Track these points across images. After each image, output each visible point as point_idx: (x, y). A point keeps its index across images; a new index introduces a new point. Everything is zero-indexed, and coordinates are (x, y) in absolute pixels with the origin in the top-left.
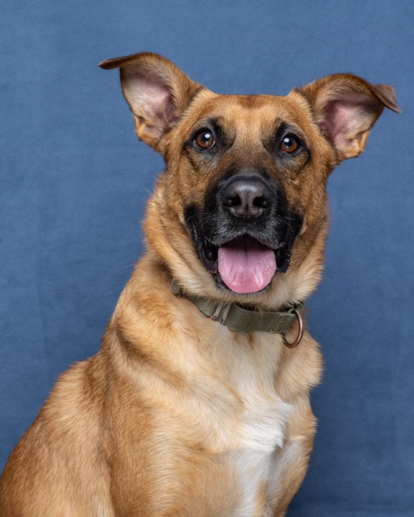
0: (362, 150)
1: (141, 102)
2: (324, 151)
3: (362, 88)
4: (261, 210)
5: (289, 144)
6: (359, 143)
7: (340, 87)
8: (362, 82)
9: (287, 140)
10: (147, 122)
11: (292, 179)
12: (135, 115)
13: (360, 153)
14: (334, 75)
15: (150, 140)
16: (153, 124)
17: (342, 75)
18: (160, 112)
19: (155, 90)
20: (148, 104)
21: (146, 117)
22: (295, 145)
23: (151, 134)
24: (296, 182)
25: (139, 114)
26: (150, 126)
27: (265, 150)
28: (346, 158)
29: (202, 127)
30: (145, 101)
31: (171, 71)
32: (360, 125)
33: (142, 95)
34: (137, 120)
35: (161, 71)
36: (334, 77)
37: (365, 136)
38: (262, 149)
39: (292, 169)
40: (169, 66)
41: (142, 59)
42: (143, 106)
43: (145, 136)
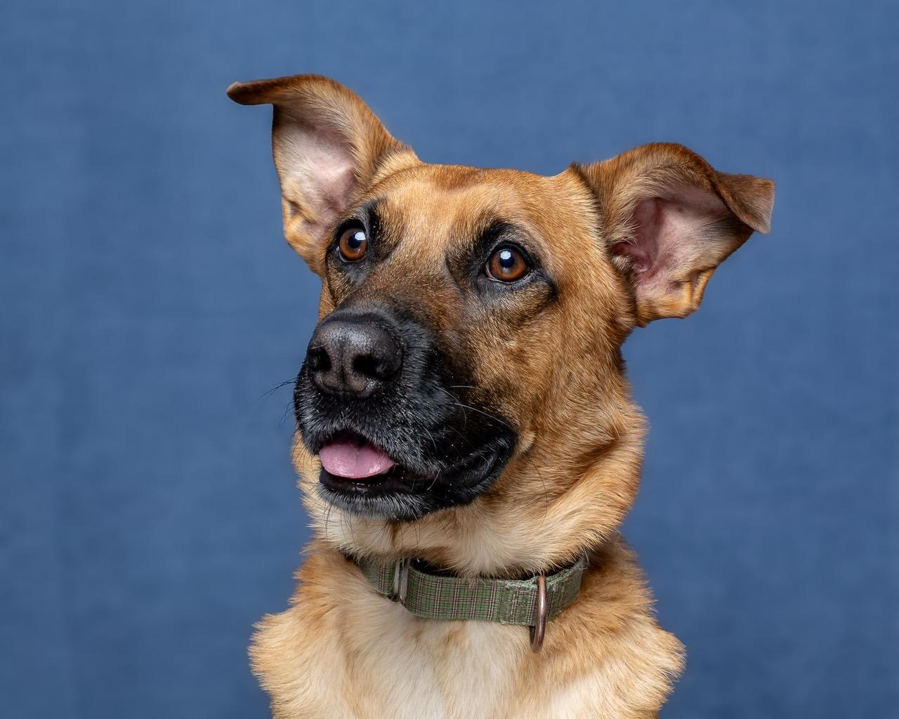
0: (695, 307)
1: (299, 174)
2: (605, 291)
3: (697, 175)
4: (372, 384)
5: (508, 264)
6: (692, 291)
7: (663, 172)
8: (698, 162)
9: (506, 255)
10: (305, 213)
11: (502, 336)
12: (285, 198)
13: (690, 312)
14: (652, 146)
15: (305, 249)
16: (316, 219)
17: (666, 145)
18: (331, 197)
19: (330, 157)
20: (311, 179)
21: (302, 203)
22: (520, 266)
23: (308, 237)
24: (513, 344)
25: (290, 195)
26: (310, 223)
27: (446, 272)
28: (657, 317)
29: (350, 217)
30: (307, 173)
31: (357, 114)
32: (696, 255)
33: (303, 163)
34: (288, 209)
35: (339, 112)
36: (651, 148)
37: (703, 279)
38: (440, 269)
39: (502, 316)
40: (354, 106)
41: (305, 87)
42: (300, 182)
43: (296, 240)
